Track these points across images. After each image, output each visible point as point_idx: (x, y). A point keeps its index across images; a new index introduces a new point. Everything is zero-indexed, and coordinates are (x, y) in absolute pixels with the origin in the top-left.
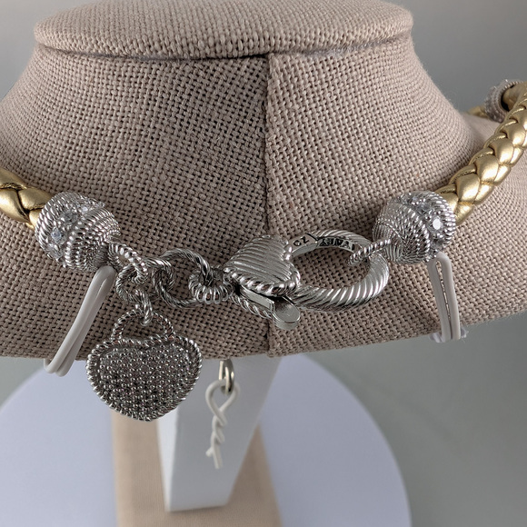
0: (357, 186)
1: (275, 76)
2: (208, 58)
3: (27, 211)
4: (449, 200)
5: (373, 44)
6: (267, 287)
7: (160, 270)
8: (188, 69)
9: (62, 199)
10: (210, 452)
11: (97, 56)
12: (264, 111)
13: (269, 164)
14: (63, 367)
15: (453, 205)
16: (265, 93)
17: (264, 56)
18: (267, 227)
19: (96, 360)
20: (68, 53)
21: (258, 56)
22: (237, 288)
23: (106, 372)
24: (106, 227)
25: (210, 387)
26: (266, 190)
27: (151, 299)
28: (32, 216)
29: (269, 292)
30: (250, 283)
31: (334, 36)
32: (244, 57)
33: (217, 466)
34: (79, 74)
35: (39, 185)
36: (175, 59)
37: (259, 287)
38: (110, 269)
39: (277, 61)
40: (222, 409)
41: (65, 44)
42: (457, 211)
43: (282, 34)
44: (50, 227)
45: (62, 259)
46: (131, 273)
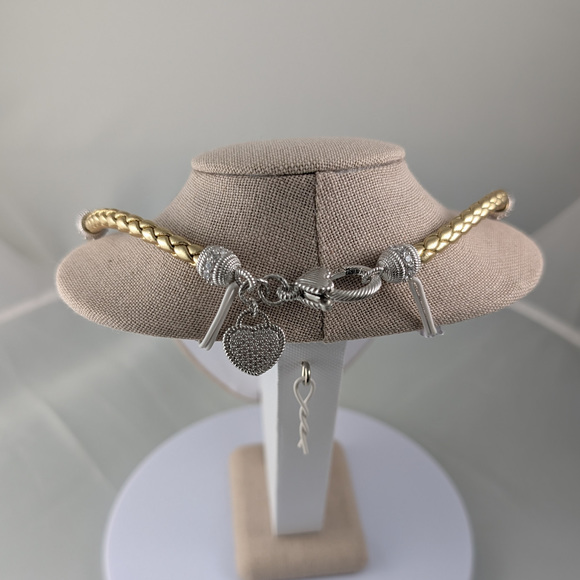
0: (367, 242)
1: (319, 183)
2: (285, 175)
3: (192, 256)
4: (418, 249)
5: (375, 166)
6: (315, 290)
7: (262, 285)
8: (275, 180)
9: (210, 248)
10: (301, 443)
11: (229, 175)
12: (315, 202)
13: (318, 229)
14: (209, 344)
15: (420, 252)
16: (315, 192)
17: (314, 173)
18: (319, 264)
19: (228, 337)
20: (212, 174)
21: (311, 173)
22: (302, 293)
23: (233, 344)
24: (234, 263)
25: (296, 382)
26: (318, 244)
27: (258, 302)
28: (194, 259)
29: (317, 292)
30: (308, 289)
31: (350, 162)
32: (304, 174)
33: (305, 452)
34: (218, 185)
35: (197, 243)
36: (268, 176)
37: (312, 290)
38: (235, 284)
39: (320, 176)
40: (305, 402)
41: (211, 169)
42: (423, 255)
43: (322, 162)
44: (205, 262)
45: (211, 279)
46: (246, 286)
